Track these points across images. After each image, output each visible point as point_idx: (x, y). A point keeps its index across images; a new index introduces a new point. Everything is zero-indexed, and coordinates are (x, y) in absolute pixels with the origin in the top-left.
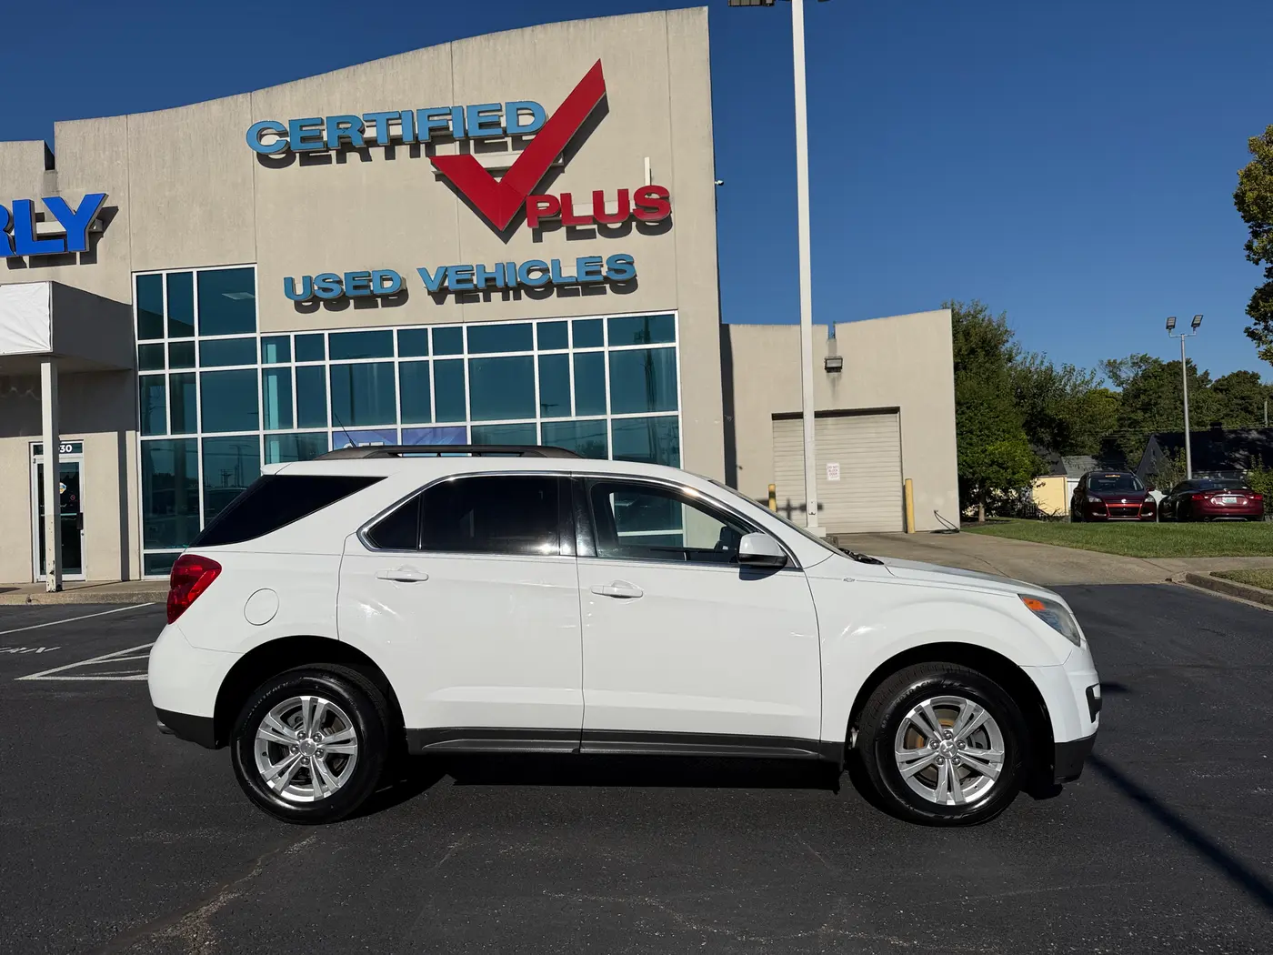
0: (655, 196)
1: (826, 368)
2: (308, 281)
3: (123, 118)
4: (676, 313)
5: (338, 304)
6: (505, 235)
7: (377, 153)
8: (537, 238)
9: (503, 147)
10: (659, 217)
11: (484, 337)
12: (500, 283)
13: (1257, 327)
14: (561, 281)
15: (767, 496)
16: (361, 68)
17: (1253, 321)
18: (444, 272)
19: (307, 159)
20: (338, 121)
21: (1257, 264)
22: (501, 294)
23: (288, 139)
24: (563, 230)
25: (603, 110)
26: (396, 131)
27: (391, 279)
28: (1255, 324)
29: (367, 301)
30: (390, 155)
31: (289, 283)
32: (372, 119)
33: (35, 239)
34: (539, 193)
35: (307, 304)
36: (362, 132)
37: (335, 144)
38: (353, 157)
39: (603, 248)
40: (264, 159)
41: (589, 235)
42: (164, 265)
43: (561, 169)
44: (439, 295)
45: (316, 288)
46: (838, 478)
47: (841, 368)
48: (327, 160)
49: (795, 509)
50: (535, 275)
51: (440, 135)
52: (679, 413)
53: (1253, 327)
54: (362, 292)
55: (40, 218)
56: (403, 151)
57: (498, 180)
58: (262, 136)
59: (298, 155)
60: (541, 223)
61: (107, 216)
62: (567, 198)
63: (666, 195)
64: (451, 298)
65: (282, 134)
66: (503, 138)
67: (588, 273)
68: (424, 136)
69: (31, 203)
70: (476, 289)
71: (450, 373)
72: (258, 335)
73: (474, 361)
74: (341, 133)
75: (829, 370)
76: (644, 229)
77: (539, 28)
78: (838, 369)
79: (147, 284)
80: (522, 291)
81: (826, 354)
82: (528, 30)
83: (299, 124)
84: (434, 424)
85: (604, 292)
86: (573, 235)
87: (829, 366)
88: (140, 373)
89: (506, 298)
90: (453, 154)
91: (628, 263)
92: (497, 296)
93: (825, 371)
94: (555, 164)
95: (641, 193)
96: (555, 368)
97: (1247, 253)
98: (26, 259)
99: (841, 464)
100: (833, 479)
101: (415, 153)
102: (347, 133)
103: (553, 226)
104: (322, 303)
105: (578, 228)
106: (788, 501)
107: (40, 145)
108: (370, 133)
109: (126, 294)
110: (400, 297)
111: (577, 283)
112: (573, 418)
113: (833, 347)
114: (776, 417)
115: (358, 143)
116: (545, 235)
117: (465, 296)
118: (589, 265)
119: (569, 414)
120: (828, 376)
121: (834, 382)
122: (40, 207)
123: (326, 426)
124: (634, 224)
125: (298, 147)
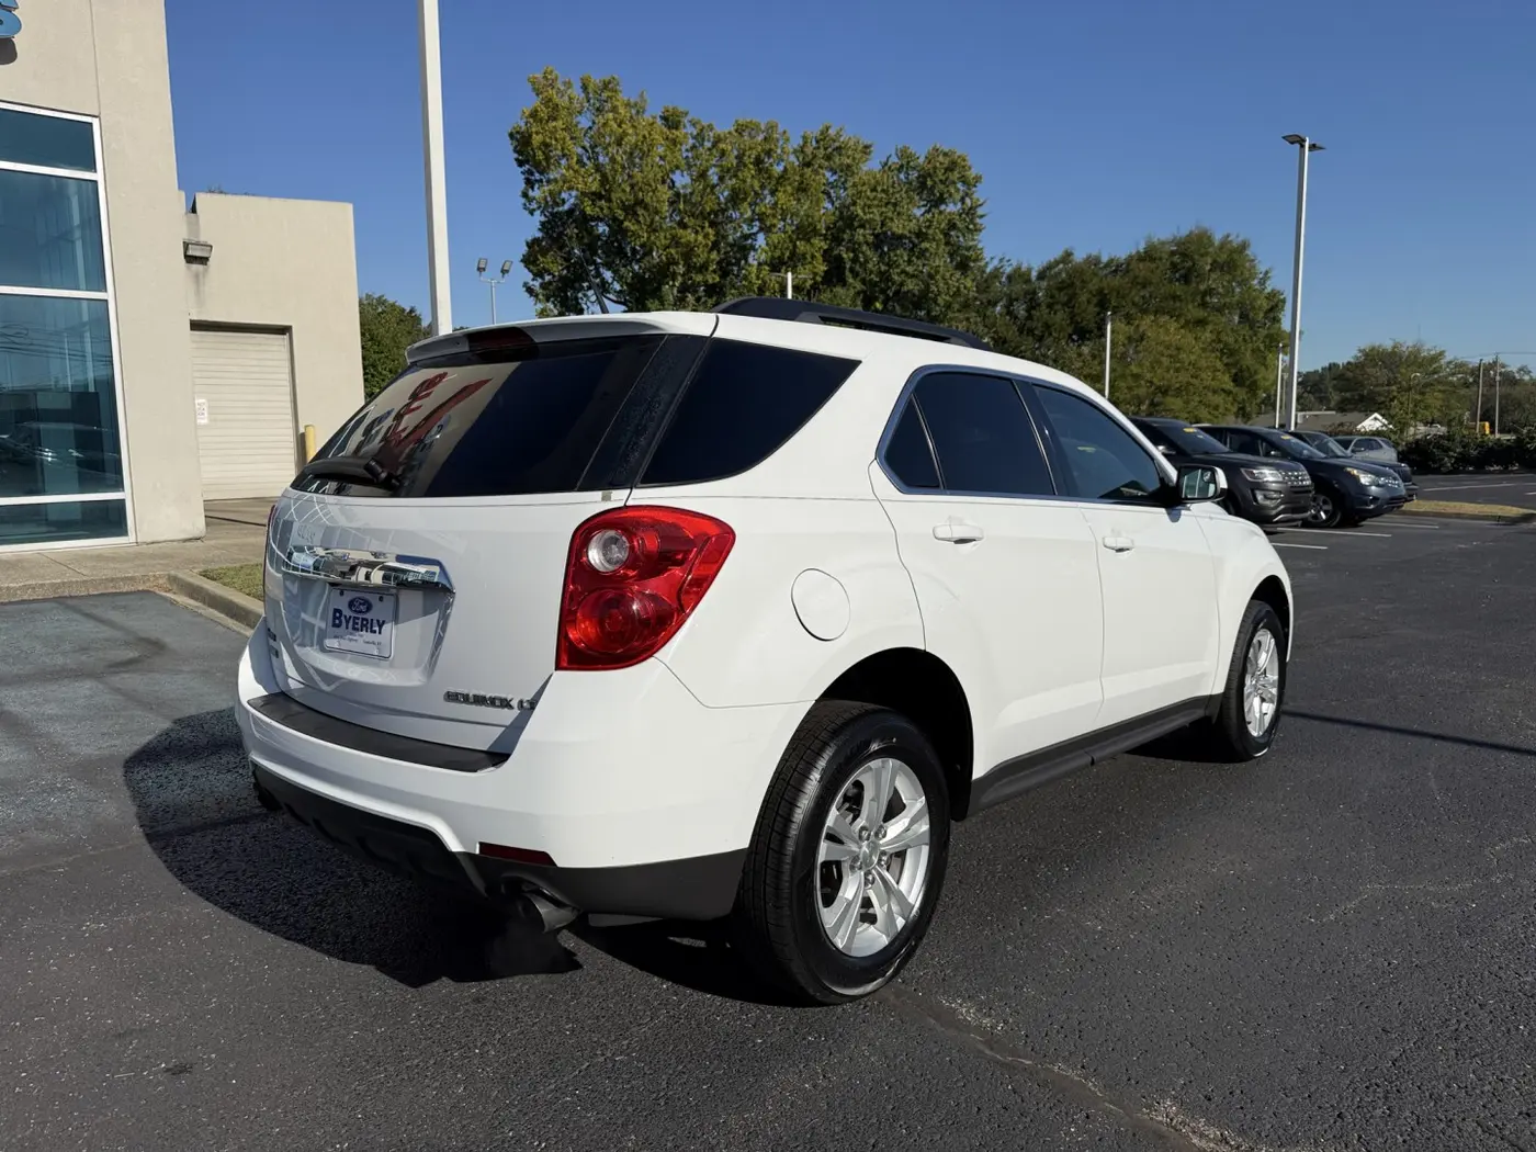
1: (186, 256)
13: (535, 283)
17: (531, 276)
21: (532, 214)
28: (533, 280)
46: (206, 421)
47: (207, 259)
53: (531, 283)
75: (190, 259)
78: (203, 260)
81: (183, 234)
87: (190, 253)
93: (184, 261)
97: (523, 200)
99: (209, 401)
100: (200, 422)
113: (194, 227)
120: (188, 268)
121: (195, 279)
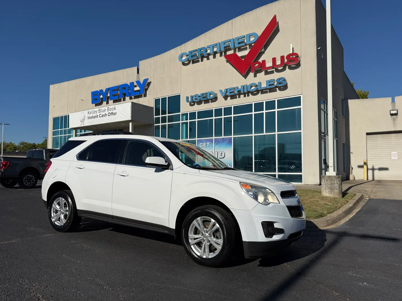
0: (294, 56)
1: (390, 114)
2: (192, 97)
3: (153, 58)
4: (302, 96)
5: (199, 103)
6: (245, 76)
7: (211, 57)
8: (255, 76)
9: (246, 49)
10: (295, 63)
11: (238, 109)
12: (242, 92)
14: (261, 89)
15: (362, 164)
16: (207, 33)
18: (227, 91)
19: (194, 62)
20: (200, 49)
22: (243, 95)
23: (188, 57)
24: (264, 72)
25: (277, 30)
26: (215, 50)
27: (212, 94)
29: (207, 101)
30: (214, 57)
31: (187, 98)
32: (209, 47)
33: (134, 91)
34: (256, 61)
35: (192, 104)
36: (207, 51)
37: (199, 56)
38: (205, 59)
39: (276, 76)
40: (184, 64)
41: (272, 72)
42: (160, 96)
43: (263, 53)
44: (226, 97)
45: (194, 99)
46: (396, 158)
47: (397, 114)
48: (198, 61)
49: (376, 169)
50: (253, 88)
51: (227, 49)
52: (302, 131)
54: (205, 99)
55: (136, 86)
56: (218, 55)
57: (243, 59)
58: (182, 57)
59: (191, 61)
60: (256, 71)
61: (149, 84)
62: (264, 62)
63: (297, 56)
64: (229, 98)
65: (187, 56)
66: (246, 46)
67: (270, 85)
68: (223, 49)
69: (133, 83)
70: (236, 95)
71: (228, 121)
72: (181, 113)
73: (235, 117)
74: (201, 53)
75: (392, 115)
76: (291, 68)
77: (258, 9)
79: (157, 101)
80: (250, 94)
81: (390, 108)
82: (254, 11)
83: (191, 52)
84: (223, 137)
85: (276, 91)
86: (267, 73)
88: (155, 125)
89: (245, 96)
90: (232, 53)
91: (284, 80)
92: (242, 96)
94: (261, 51)
95: (288, 56)
96: (259, 117)
98: (133, 97)
99: (398, 152)
100: (394, 158)
101: (221, 55)
102: (203, 53)
103: (260, 71)
104: (196, 103)
105: (268, 71)
106: (373, 166)
107: (136, 68)
108: (209, 51)
109: (152, 104)
110: (215, 99)
111: (266, 89)
112: (265, 134)
113: (394, 105)
114: (368, 134)
115: (205, 55)
116: (258, 75)
117: (233, 97)
118: (270, 83)
119: (263, 133)
120: (392, 117)
121: (394, 119)
122: (135, 84)
123: (196, 138)
124: (287, 67)
125: (191, 59)
